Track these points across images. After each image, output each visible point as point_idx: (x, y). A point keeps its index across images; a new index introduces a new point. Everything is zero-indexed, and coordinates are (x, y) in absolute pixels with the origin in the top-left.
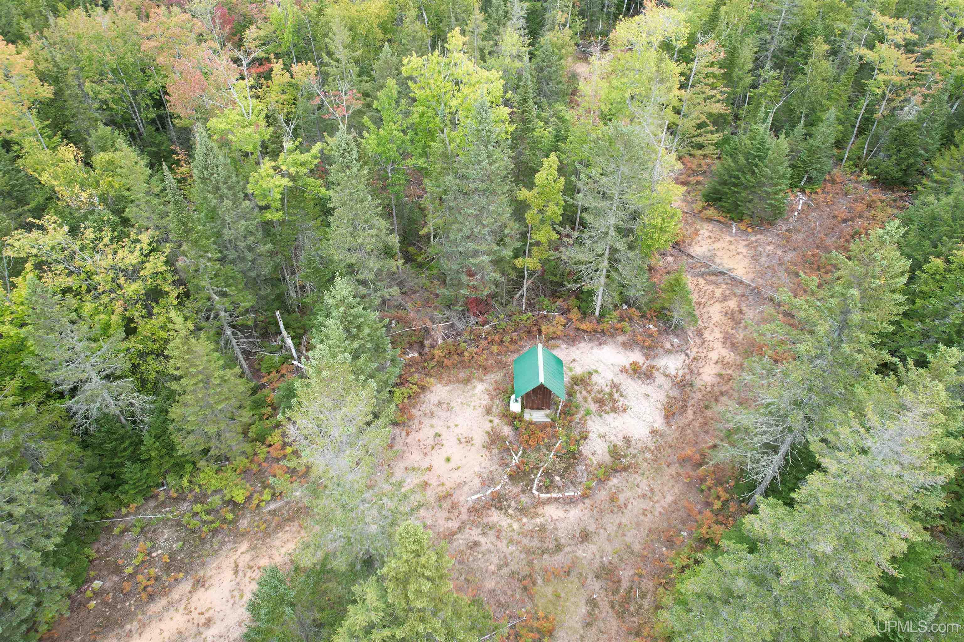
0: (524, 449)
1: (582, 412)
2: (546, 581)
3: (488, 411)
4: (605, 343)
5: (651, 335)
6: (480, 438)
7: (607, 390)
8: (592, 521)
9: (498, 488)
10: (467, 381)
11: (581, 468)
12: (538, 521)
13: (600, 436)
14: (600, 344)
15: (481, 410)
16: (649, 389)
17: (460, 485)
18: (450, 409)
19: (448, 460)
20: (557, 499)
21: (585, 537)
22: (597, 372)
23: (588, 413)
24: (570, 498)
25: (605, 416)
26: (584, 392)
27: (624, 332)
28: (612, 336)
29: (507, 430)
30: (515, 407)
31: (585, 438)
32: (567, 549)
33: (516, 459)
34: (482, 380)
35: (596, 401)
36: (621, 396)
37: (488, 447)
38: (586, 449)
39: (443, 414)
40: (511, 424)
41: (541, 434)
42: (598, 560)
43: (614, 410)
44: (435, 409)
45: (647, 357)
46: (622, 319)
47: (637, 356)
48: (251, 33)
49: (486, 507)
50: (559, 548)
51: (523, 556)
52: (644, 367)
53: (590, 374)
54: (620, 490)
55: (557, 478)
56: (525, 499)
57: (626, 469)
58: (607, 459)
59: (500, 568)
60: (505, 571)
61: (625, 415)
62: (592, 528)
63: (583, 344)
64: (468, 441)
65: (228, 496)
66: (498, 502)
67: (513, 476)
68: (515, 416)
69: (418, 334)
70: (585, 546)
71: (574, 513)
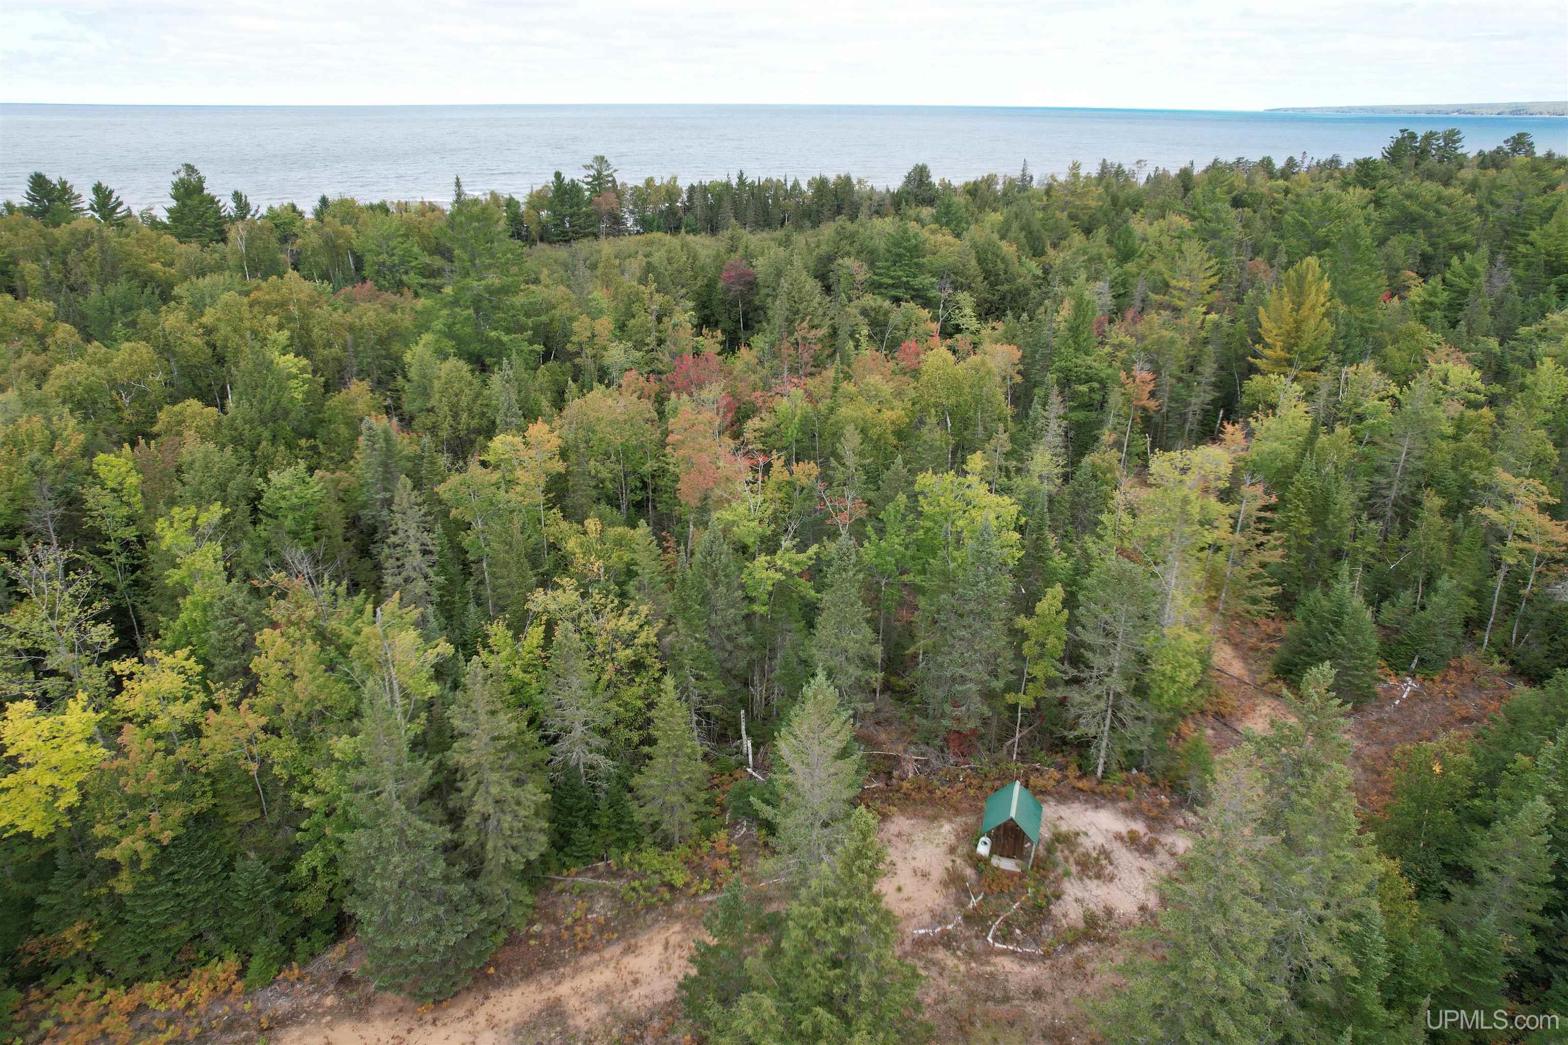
0: (986, 895)
1: (1060, 870)
2: (986, 1026)
3: (952, 850)
4: (1103, 807)
5: (1160, 806)
6: (938, 873)
7: (1094, 854)
8: (1049, 982)
9: (950, 927)
10: (934, 818)
11: (1048, 928)
12: (988, 969)
13: (1077, 900)
14: (1097, 808)
15: (944, 848)
16: (1148, 865)
17: (909, 916)
18: (909, 841)
19: (899, 889)
20: (1014, 952)
21: (1038, 994)
22: (1086, 834)
23: (1067, 874)
24: (1029, 954)
25: (1087, 881)
26: (1066, 852)
27: (1127, 798)
28: (1113, 801)
29: (969, 872)
30: (983, 849)
31: (1058, 897)
32: (1016, 1002)
33: (973, 902)
34: (951, 821)
35: (1078, 864)
36: (1111, 864)
37: (945, 884)
38: (1056, 910)
39: (901, 845)
40: (975, 867)
41: (1006, 881)
42: (1049, 1020)
43: (1098, 876)
44: (894, 839)
45: (1151, 829)
46: (1126, 783)
47: (1139, 827)
48: (753, 423)
49: (934, 943)
50: (1007, 999)
51: (965, 998)
52: (1146, 839)
53: (1077, 834)
54: (1089, 959)
55: (1018, 931)
56: (977, 945)
57: (1101, 940)
58: (1081, 925)
59: (937, 1003)
60: (942, 1008)
61: (1111, 886)
62: (1048, 988)
63: (1076, 806)
64: (925, 875)
65: (667, 878)
66: (947, 941)
67: (969, 919)
68: (981, 859)
69: (887, 763)
70: (1037, 1004)
71: (1031, 970)
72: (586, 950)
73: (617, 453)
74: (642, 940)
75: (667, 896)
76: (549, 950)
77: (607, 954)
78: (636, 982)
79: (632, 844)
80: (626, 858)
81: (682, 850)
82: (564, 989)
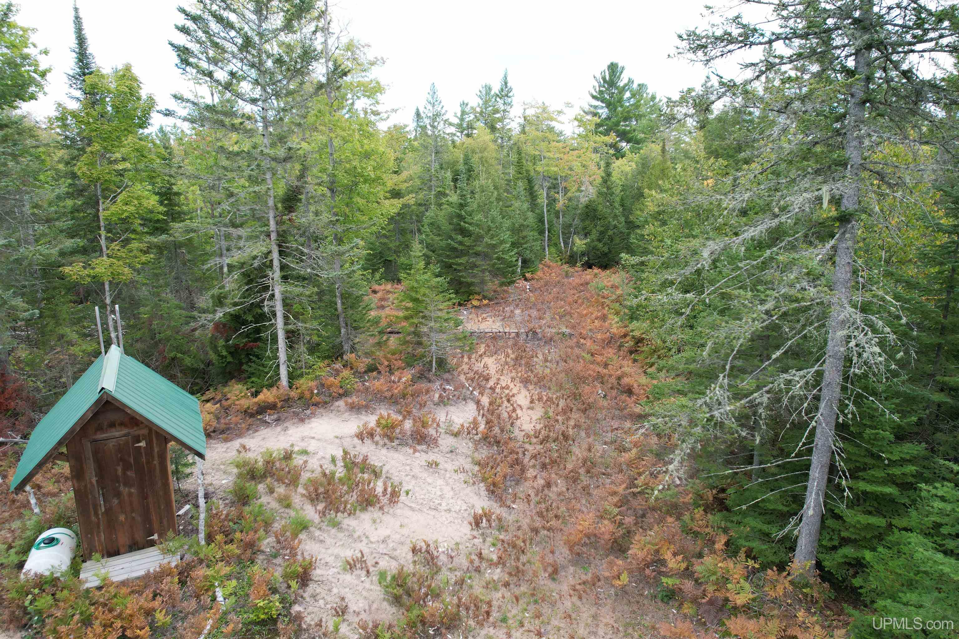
13: (348, 567)
14: (302, 420)
16: (433, 458)
22: (303, 452)
26: (281, 490)
28: (324, 403)
35: (313, 498)
36: (376, 474)
43: (366, 504)
45: (405, 411)
52: (406, 427)
53: (288, 456)
57: (451, 623)
61: (399, 510)
63: (264, 432)
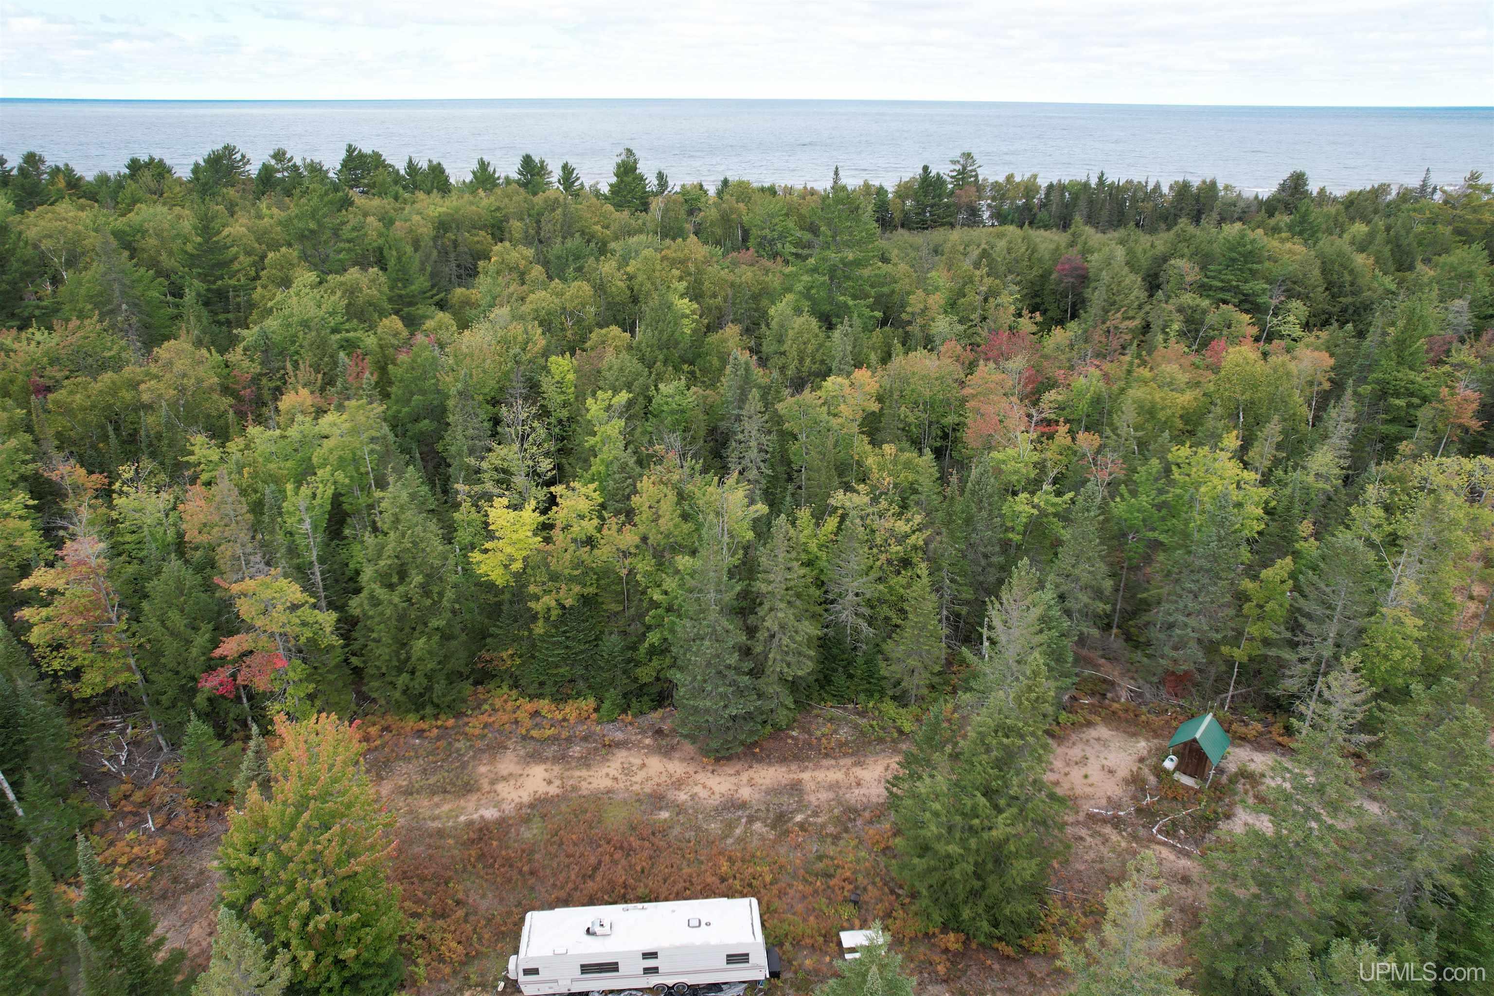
0: (1161, 798)
1: (1237, 798)
3: (1142, 760)
6: (1123, 772)
8: (1199, 875)
9: (1122, 813)
10: (1134, 735)
11: (1211, 836)
12: (1147, 851)
13: (1245, 824)
15: (1135, 757)
17: (1088, 797)
18: (1106, 746)
19: (1086, 777)
20: (1174, 846)
21: (1186, 880)
23: (1243, 803)
24: (1187, 851)
25: (1260, 813)
26: (1248, 786)
29: (1152, 780)
30: (1169, 764)
31: (1228, 817)
33: (1148, 801)
34: (1148, 740)
35: (1256, 798)
37: (1127, 782)
38: (1223, 825)
39: (1097, 746)
40: (1158, 776)
41: (1182, 792)
44: (1092, 741)
49: (1105, 821)
53: (1262, 776)
55: (1182, 832)
56: (1142, 832)
59: (1093, 861)
60: (1098, 866)
62: (1197, 879)
64: (1111, 772)
65: (899, 723)
66: (1117, 823)
67: (1139, 811)
68: (1166, 771)
69: (1105, 686)
70: (1183, 887)
71: (1184, 862)
72: (827, 755)
73: (925, 403)
74: (870, 760)
75: (896, 735)
76: (801, 750)
77: (842, 762)
78: (859, 784)
79: (877, 696)
80: (871, 705)
81: (914, 708)
82: (806, 776)
